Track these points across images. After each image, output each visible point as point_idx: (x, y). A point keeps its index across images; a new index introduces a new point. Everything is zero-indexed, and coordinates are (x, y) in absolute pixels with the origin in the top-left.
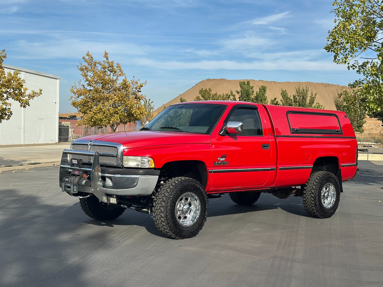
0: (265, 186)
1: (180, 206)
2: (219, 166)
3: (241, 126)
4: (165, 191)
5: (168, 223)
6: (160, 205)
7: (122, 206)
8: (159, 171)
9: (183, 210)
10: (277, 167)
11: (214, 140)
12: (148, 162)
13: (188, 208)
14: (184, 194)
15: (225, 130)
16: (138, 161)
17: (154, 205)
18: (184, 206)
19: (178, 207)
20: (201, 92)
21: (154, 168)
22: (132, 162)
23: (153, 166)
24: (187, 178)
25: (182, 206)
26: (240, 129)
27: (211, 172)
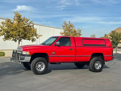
0: (72, 61)
21: (30, 55)
22: (24, 53)
26: (59, 44)
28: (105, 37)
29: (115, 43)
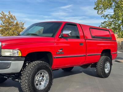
0: (80, 64)
1: (37, 78)
2: (59, 55)
3: (71, 33)
4: (28, 70)
5: (30, 89)
6: (25, 78)
7: (5, 77)
8: (24, 58)
9: (39, 80)
10: (86, 54)
11: (56, 41)
12: (17, 53)
13: (42, 79)
14: (40, 71)
15: (62, 35)
16: (11, 52)
17: (21, 78)
18: (40, 78)
19: (36, 78)
21: (21, 57)
22: (7, 53)
23: (20, 55)
24: (41, 62)
25: (38, 78)
26: (70, 35)
27: (55, 58)
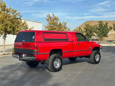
20: (86, 25)
28: (80, 30)
29: (89, 36)
